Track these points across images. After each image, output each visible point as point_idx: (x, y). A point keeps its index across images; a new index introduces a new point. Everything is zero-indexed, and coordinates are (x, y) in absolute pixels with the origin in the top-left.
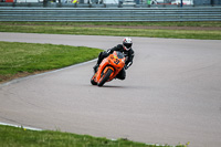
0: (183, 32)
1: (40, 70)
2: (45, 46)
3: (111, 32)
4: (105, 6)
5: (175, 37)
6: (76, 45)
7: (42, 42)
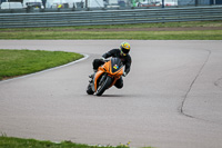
0: (162, 33)
1: (8, 76)
2: (22, 51)
3: (90, 35)
4: (88, 9)
5: (154, 38)
6: (53, 50)
7: (19, 48)
